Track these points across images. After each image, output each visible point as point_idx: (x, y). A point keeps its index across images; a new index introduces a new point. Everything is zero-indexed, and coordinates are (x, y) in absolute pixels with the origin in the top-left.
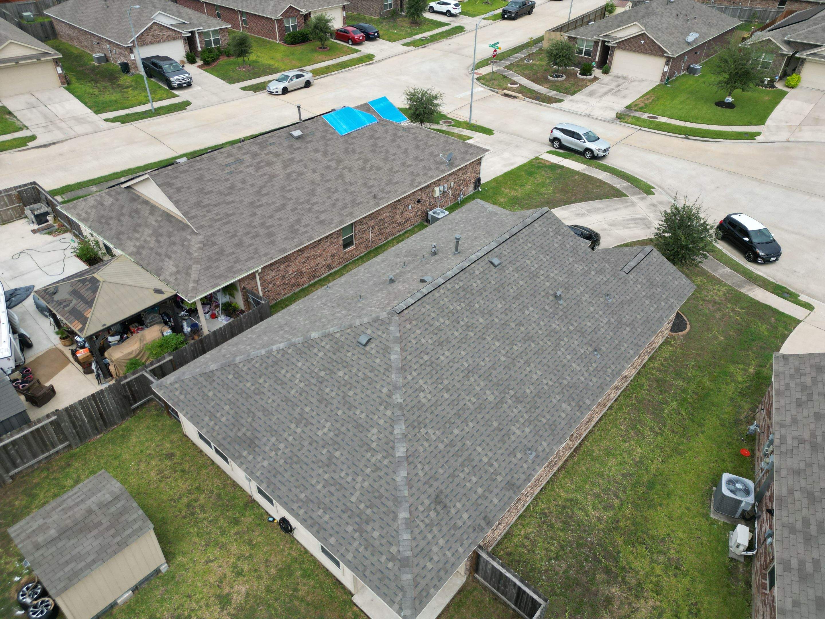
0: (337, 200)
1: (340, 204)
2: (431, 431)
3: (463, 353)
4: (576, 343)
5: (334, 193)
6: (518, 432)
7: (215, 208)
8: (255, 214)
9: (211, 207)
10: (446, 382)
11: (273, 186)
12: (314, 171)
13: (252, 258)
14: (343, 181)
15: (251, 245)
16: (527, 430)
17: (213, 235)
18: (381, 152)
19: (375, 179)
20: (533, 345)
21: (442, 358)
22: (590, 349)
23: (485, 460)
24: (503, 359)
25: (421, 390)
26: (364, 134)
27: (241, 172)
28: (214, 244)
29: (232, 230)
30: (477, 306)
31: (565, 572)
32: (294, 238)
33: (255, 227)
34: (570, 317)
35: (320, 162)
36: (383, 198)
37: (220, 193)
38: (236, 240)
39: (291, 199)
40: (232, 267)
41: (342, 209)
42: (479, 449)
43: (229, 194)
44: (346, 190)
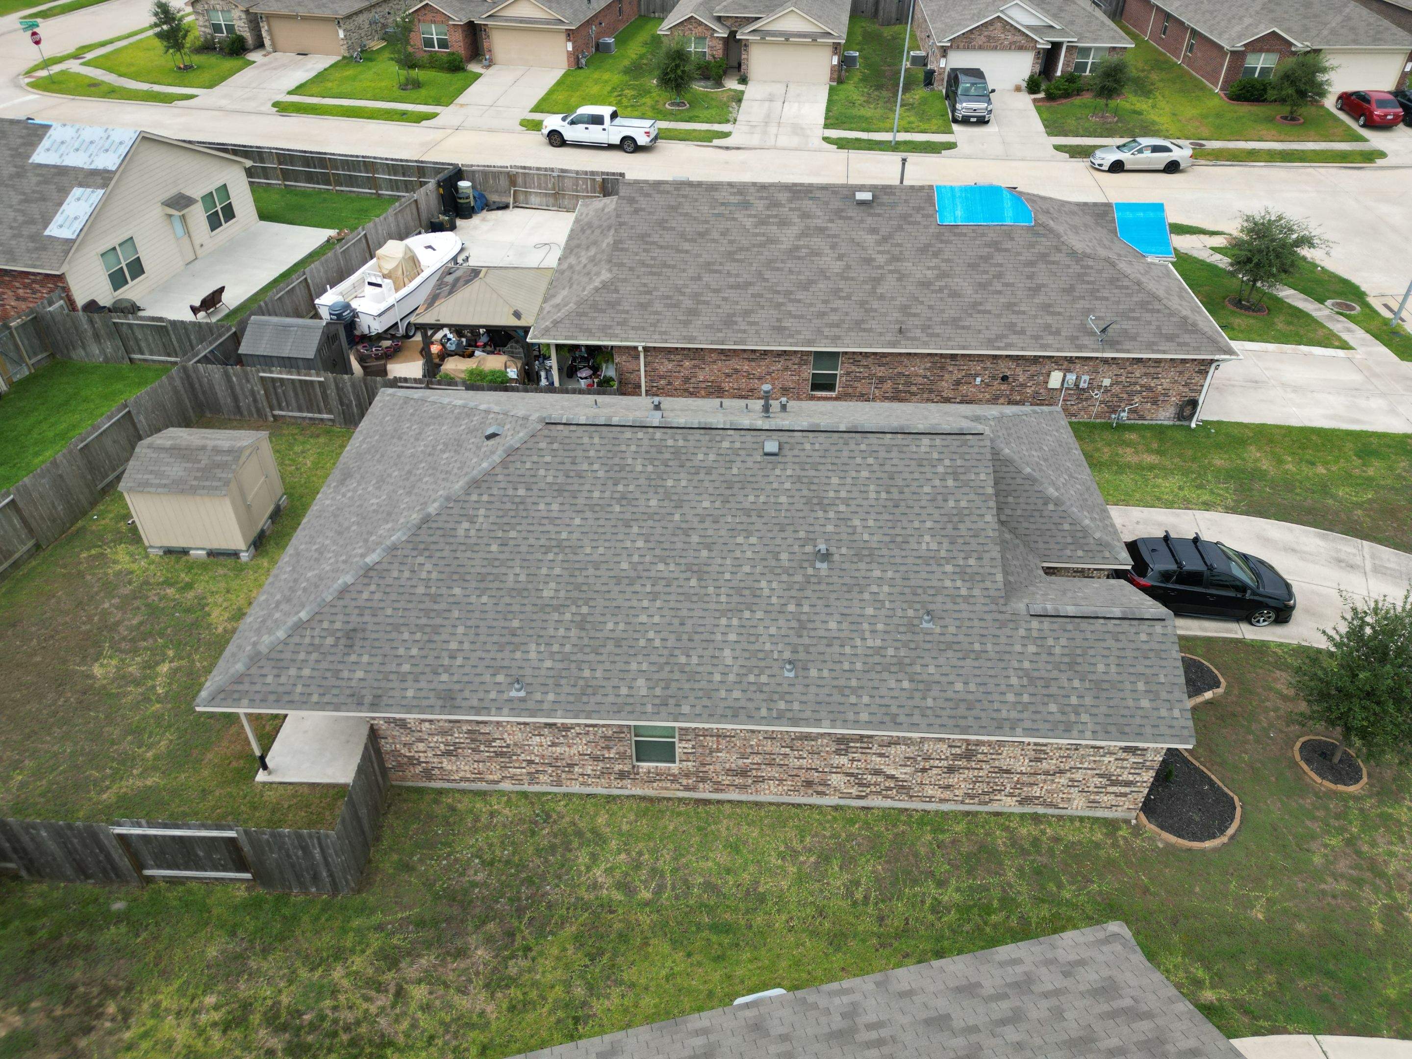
0: (834, 310)
1: (834, 317)
2: (428, 567)
3: (578, 521)
4: (773, 630)
5: (840, 298)
6: (533, 655)
7: (658, 251)
8: (699, 278)
9: (654, 247)
10: (513, 534)
11: (760, 253)
12: (840, 257)
13: (643, 329)
14: (874, 288)
15: (656, 313)
16: (548, 664)
17: (625, 280)
18: (986, 272)
19: (930, 307)
20: (693, 582)
21: (542, 507)
22: (787, 655)
23: (453, 646)
24: (625, 566)
25: (472, 520)
26: (983, 235)
27: (734, 219)
28: (616, 291)
29: (652, 285)
30: (670, 483)
32: (720, 331)
33: (683, 294)
34: (808, 593)
35: (864, 249)
36: (914, 339)
37: (683, 236)
38: (644, 299)
39: (767, 280)
40: (610, 327)
41: (831, 325)
42: (461, 630)
43: (693, 240)
44: (862, 304)
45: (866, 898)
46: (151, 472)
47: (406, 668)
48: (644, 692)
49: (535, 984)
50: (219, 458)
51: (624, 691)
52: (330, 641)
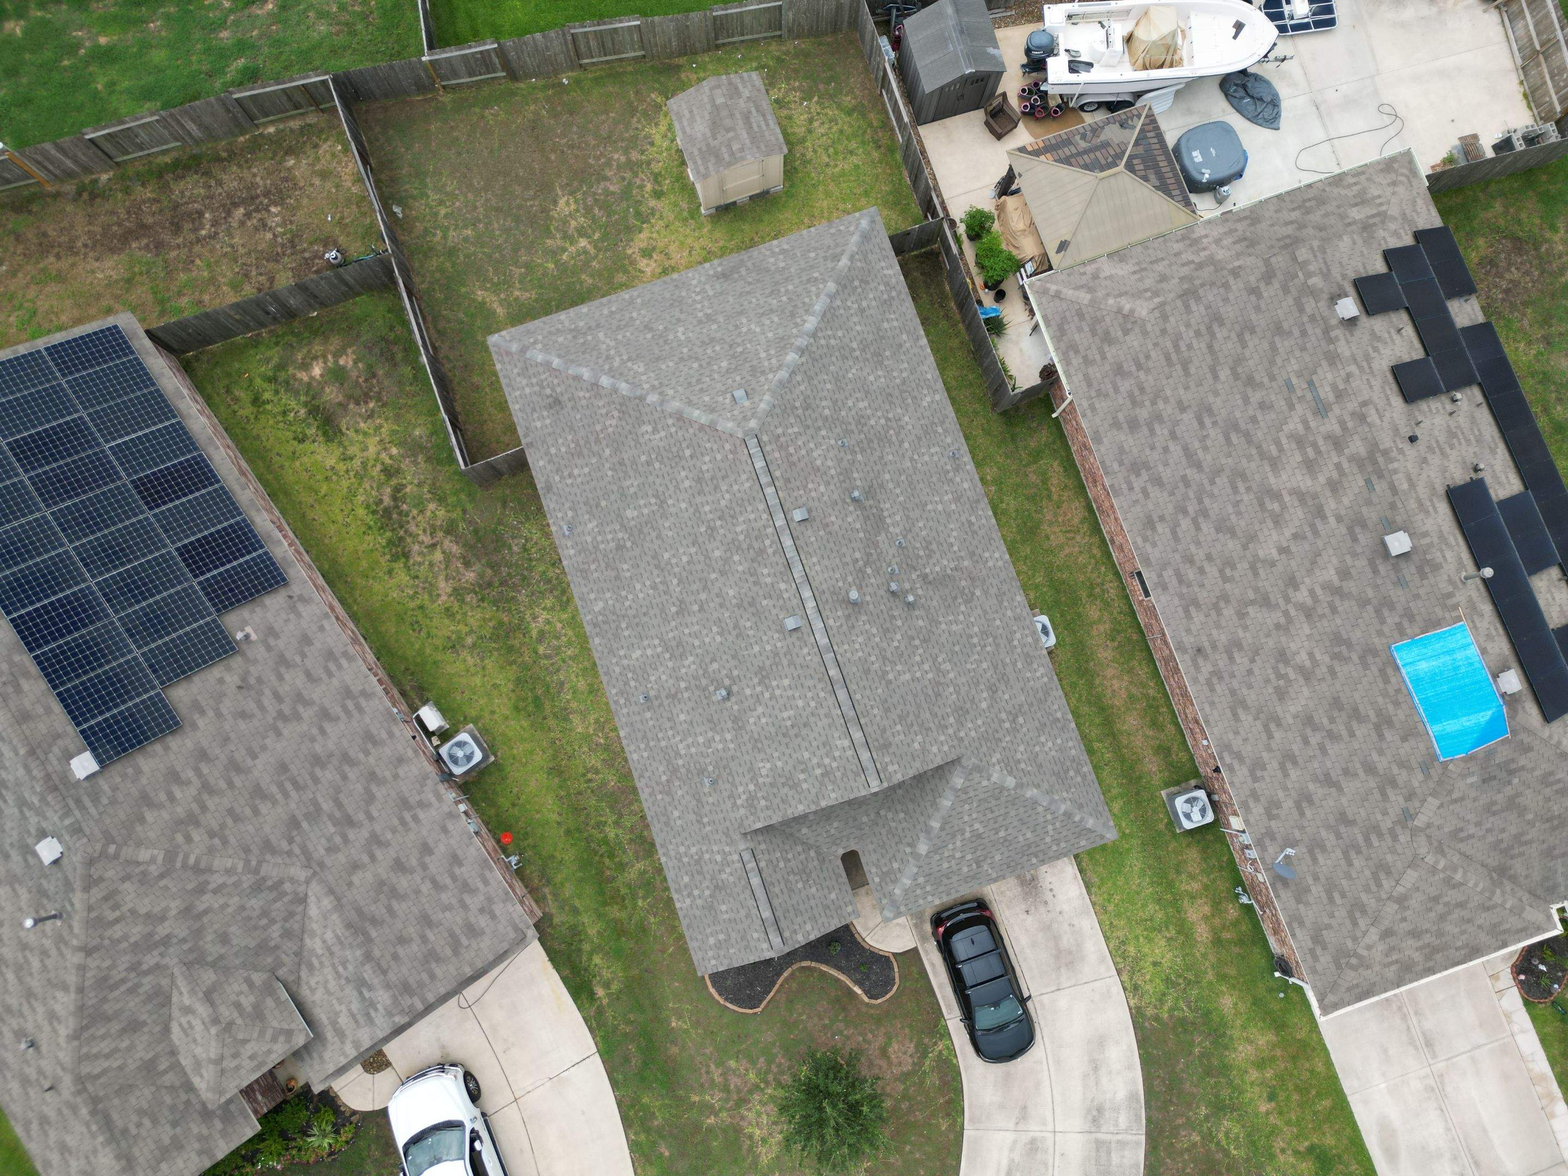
0: (1202, 571)
1: (1191, 574)
2: (614, 422)
3: (683, 505)
4: (664, 677)
5: (1221, 571)
6: (590, 526)
7: (1203, 345)
8: (1183, 408)
9: (1207, 338)
10: (657, 465)
11: (1250, 458)
12: (1283, 550)
13: (1090, 385)
14: (1252, 602)
15: (1116, 390)
16: (589, 539)
17: (1145, 333)
18: (1332, 720)
19: (1250, 672)
20: (674, 609)
21: (683, 474)
22: (652, 693)
23: (576, 472)
24: (666, 556)
25: (655, 431)
26: (1397, 704)
27: (1291, 407)
28: (1126, 332)
29: (1151, 364)
30: (736, 558)
31: (510, 548)
32: (1121, 464)
33: (1154, 403)
34: (697, 693)
35: (1310, 572)
36: (1197, 668)
37: (1239, 360)
38: (1130, 366)
39: (1212, 482)
40: (1077, 352)
41: (1178, 574)
42: (586, 470)
43: (1236, 376)
44: (1225, 597)
45: (590, 781)
46: (691, 112)
47: (553, 450)
48: (597, 609)
49: (465, 614)
50: (724, 150)
51: (592, 596)
52: (548, 391)
